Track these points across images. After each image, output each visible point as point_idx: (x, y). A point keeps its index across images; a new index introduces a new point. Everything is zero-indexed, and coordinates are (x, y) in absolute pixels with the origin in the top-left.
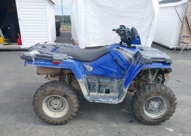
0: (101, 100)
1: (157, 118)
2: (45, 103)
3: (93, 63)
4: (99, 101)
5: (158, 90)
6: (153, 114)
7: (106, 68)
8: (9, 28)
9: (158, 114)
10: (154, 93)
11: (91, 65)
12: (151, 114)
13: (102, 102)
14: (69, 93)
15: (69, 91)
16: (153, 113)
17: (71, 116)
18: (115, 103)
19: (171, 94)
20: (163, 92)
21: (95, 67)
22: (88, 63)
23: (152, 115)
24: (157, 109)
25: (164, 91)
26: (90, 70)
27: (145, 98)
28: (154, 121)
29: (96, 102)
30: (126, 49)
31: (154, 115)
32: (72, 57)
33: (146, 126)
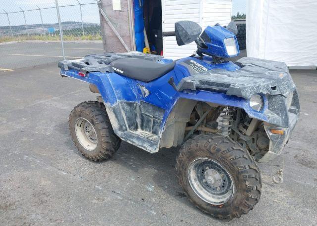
0: (134, 140)
1: (214, 204)
2: (80, 126)
3: (151, 84)
4: (132, 142)
5: (210, 146)
6: (211, 195)
7: (165, 96)
8: (156, 36)
9: (219, 198)
10: (203, 150)
11: (148, 88)
12: (209, 193)
13: (134, 144)
14: (97, 119)
15: (97, 117)
16: (212, 193)
17: (101, 152)
18: (150, 151)
19: (236, 163)
20: (220, 153)
21: (152, 91)
22: (145, 84)
23: (209, 196)
24: (219, 188)
25: (222, 153)
26: (145, 94)
27: (188, 156)
28: (208, 207)
29: (129, 142)
30: (199, 65)
31: (213, 197)
32: (122, 72)
33: (196, 212)
